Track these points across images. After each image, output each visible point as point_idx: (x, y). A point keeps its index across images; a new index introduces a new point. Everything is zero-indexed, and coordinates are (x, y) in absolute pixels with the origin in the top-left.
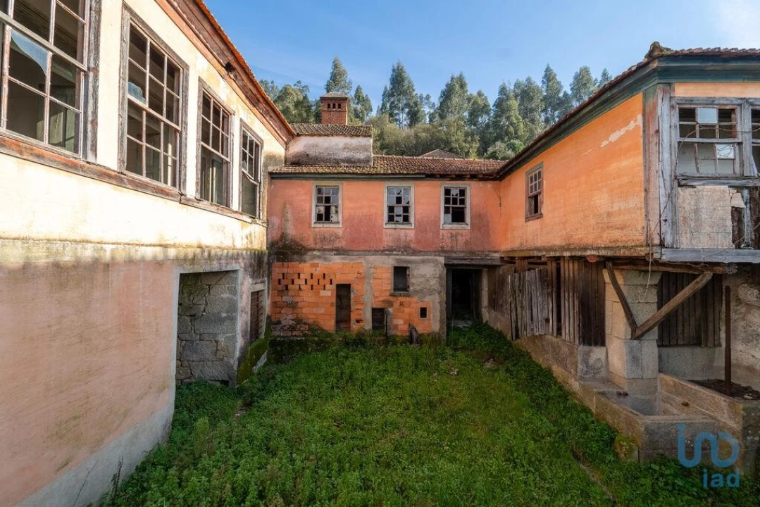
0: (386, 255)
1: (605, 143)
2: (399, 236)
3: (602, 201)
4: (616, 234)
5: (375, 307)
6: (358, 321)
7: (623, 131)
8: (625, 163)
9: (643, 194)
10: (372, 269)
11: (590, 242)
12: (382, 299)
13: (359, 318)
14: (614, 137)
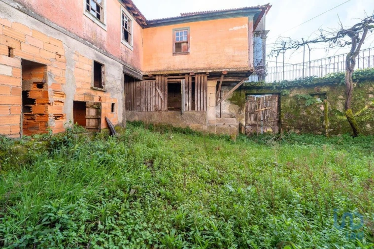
0: (87, 44)
1: (231, 29)
2: (96, 31)
3: (229, 51)
4: (236, 63)
5: (77, 100)
6: (57, 117)
7: (240, 27)
8: (240, 39)
9: (247, 51)
10: (74, 55)
11: (223, 66)
12: (84, 91)
13: (58, 112)
14: (235, 28)
